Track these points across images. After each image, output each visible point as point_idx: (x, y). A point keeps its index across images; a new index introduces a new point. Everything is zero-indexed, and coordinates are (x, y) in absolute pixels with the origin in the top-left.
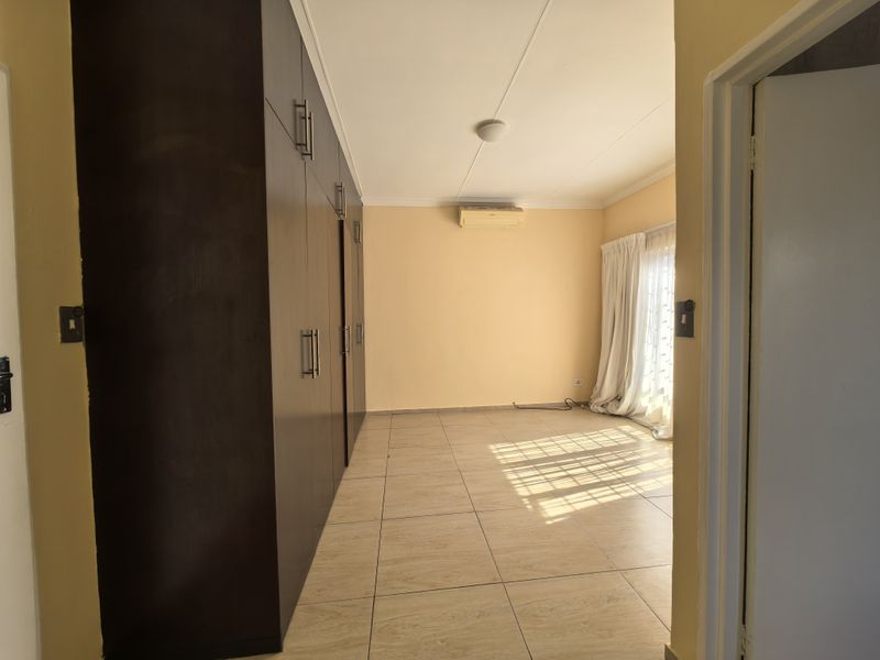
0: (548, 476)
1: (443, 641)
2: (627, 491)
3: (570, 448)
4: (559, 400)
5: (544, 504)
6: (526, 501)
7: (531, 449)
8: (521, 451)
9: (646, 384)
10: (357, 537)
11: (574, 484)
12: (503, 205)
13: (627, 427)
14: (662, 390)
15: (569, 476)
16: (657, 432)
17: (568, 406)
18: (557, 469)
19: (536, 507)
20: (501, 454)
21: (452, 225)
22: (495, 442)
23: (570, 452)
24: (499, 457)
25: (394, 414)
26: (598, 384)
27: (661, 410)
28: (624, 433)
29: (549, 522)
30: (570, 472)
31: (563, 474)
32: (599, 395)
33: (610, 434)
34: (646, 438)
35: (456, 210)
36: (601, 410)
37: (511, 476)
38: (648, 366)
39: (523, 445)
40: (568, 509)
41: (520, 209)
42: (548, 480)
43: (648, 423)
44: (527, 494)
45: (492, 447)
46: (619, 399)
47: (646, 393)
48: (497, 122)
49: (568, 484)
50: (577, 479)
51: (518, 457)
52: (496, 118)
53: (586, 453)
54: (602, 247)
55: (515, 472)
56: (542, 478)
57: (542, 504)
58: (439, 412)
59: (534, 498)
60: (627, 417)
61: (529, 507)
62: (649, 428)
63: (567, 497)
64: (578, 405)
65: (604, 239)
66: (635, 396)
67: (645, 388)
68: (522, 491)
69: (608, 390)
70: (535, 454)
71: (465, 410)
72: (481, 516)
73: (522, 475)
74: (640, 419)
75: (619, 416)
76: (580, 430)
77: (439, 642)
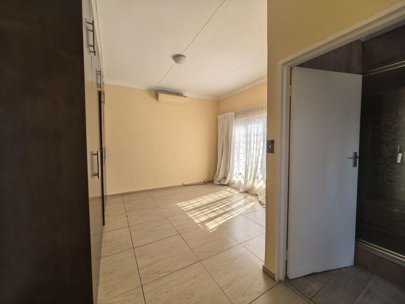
0: (205, 213)
1: (182, 294)
2: (235, 214)
3: (211, 200)
4: (201, 180)
5: (207, 224)
6: (199, 225)
7: (195, 203)
8: (191, 204)
9: (235, 171)
10: (122, 260)
11: (216, 215)
12: (178, 94)
13: (229, 189)
14: (241, 174)
15: (213, 211)
16: (239, 190)
17: (205, 183)
18: (208, 209)
19: (205, 227)
20: (183, 207)
21: (154, 100)
22: (179, 202)
23: (211, 202)
24: (183, 208)
25: (123, 195)
26: (217, 173)
27: (240, 181)
28: (228, 191)
29: (211, 232)
30: (213, 210)
31: (211, 211)
32: (218, 177)
33: (224, 193)
34: (236, 192)
35: (156, 93)
36: (218, 183)
37: (191, 216)
38: (236, 165)
39: (192, 202)
40: (217, 225)
41: (185, 97)
42: (206, 215)
43: (236, 187)
44: (199, 222)
45: (178, 204)
46: (225, 178)
47: (235, 175)
48: (184, 56)
49: (213, 215)
50: (217, 212)
51: (190, 207)
52: (183, 54)
53: (217, 201)
54: (218, 117)
55: (191, 213)
56: (203, 214)
57: (206, 225)
58: (147, 191)
59: (203, 223)
60: (228, 185)
61: (202, 227)
62: (237, 189)
63: (215, 220)
64: (209, 182)
65: (219, 113)
66: (231, 177)
67: (234, 173)
68: (197, 221)
69: (221, 175)
70: (197, 205)
71: (161, 189)
72: (183, 235)
73: (195, 214)
74: (233, 186)
75: (225, 185)
76: (213, 192)
77: (181, 295)
